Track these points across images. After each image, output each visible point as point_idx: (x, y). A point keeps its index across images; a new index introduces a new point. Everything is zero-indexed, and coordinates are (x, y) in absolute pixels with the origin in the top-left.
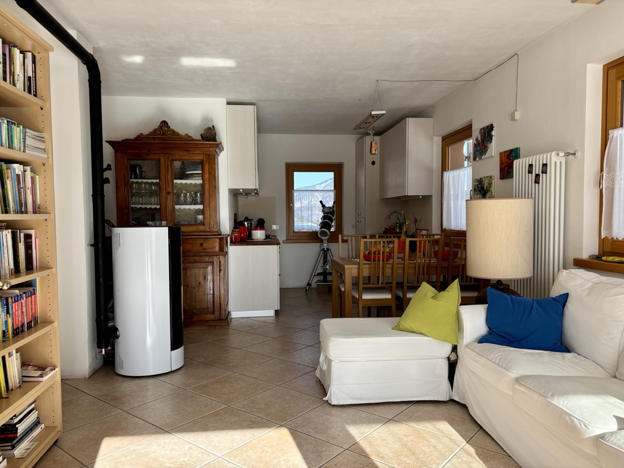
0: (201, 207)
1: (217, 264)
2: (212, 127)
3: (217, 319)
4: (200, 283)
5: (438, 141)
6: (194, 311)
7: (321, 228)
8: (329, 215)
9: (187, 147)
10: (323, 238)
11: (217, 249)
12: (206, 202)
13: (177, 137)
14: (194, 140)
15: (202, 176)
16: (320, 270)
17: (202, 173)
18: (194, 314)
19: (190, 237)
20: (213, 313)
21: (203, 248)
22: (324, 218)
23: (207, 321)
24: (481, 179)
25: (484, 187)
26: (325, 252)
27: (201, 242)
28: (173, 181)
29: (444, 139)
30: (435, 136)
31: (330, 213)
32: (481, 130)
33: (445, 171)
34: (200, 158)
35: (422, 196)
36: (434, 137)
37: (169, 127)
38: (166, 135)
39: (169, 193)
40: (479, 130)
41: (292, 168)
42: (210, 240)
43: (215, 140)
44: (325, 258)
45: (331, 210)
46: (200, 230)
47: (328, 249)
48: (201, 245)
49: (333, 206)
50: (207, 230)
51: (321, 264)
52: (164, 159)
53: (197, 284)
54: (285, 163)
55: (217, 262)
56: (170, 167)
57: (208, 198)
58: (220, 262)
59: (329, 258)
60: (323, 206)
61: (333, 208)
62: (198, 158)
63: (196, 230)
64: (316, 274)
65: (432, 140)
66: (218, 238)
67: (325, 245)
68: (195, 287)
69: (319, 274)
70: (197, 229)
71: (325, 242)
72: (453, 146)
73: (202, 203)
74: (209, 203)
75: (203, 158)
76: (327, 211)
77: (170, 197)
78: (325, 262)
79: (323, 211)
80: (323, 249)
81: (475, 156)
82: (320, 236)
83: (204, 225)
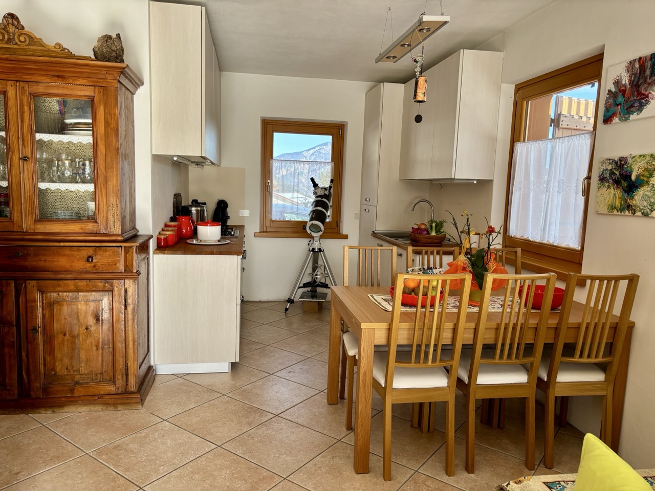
0: (90, 187)
1: (120, 295)
2: (114, 36)
3: (120, 392)
4: (87, 329)
5: (509, 91)
6: (77, 378)
7: (312, 219)
8: (324, 200)
9: (61, 71)
10: (313, 234)
11: (121, 267)
12: (101, 179)
13: (40, 48)
14: (72, 56)
15: (93, 127)
16: (307, 279)
17: (92, 124)
18: (77, 383)
19: (66, 244)
20: (113, 381)
21: (92, 265)
22: (317, 203)
23: (101, 396)
24: (621, 159)
25: (630, 176)
26: (316, 253)
27: (89, 254)
28: (33, 137)
29: (519, 88)
30: (504, 83)
31: (325, 196)
32: (632, 63)
33: (519, 141)
34: (88, 93)
35: (478, 180)
36: (503, 85)
37: (23, 28)
38: (16, 44)
39: (25, 159)
40: (625, 64)
41: (270, 127)
42: (106, 251)
43: (123, 61)
44: (315, 261)
45: (327, 193)
46: (87, 231)
47: (320, 250)
48: (88, 260)
49: (330, 187)
50: (101, 232)
51: (309, 270)
52: (14, 92)
53: (82, 330)
54: (261, 117)
55: (119, 291)
56: (26, 108)
57: (104, 171)
58: (126, 291)
59: (320, 262)
60: (315, 185)
61: (330, 189)
62: (83, 93)
63: (81, 231)
64: (301, 285)
65: (499, 89)
66: (121, 247)
67: (316, 245)
68: (78, 335)
69: (305, 285)
70: (82, 229)
71: (317, 239)
72: (534, 101)
73: (93, 181)
74: (106, 180)
75: (93, 94)
76: (320, 192)
77: (28, 166)
78: (315, 269)
79: (315, 193)
80: (313, 250)
81: (610, 114)
82: (309, 231)
83: (96, 222)
